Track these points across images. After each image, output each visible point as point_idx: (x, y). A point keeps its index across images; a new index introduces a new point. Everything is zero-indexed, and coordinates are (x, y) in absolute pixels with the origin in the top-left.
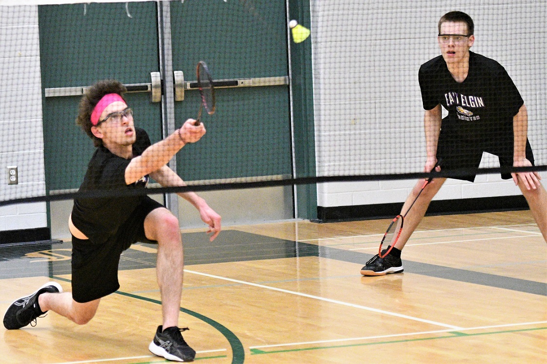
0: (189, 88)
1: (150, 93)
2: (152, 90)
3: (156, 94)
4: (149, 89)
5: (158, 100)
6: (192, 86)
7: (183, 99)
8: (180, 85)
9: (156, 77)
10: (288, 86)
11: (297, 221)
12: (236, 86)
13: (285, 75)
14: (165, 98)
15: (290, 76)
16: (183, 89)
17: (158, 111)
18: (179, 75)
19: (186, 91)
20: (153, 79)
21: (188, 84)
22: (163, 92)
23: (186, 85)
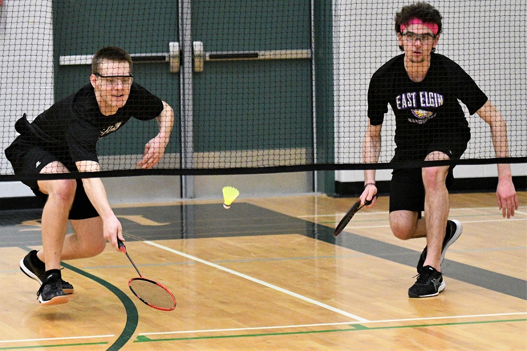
0: (208, 59)
1: (168, 63)
2: (169, 60)
3: (175, 64)
4: (167, 59)
5: (176, 70)
6: (211, 57)
7: (202, 70)
8: (200, 56)
9: (174, 47)
10: (311, 60)
11: (317, 194)
12: (256, 59)
13: (307, 49)
14: (183, 68)
15: (313, 50)
16: (202, 60)
17: (176, 81)
18: (198, 46)
19: (205, 62)
20: (171, 49)
21: (208, 54)
22: (182, 63)
23: (204, 56)
